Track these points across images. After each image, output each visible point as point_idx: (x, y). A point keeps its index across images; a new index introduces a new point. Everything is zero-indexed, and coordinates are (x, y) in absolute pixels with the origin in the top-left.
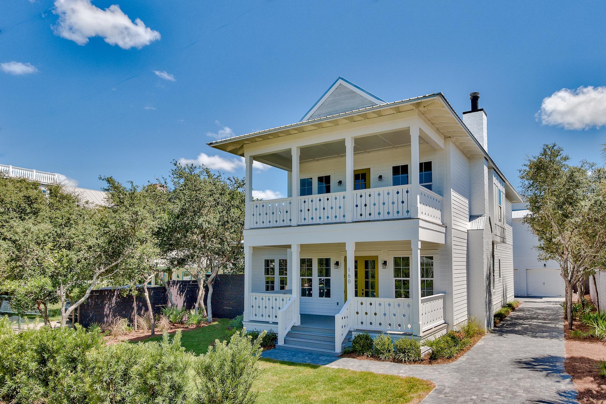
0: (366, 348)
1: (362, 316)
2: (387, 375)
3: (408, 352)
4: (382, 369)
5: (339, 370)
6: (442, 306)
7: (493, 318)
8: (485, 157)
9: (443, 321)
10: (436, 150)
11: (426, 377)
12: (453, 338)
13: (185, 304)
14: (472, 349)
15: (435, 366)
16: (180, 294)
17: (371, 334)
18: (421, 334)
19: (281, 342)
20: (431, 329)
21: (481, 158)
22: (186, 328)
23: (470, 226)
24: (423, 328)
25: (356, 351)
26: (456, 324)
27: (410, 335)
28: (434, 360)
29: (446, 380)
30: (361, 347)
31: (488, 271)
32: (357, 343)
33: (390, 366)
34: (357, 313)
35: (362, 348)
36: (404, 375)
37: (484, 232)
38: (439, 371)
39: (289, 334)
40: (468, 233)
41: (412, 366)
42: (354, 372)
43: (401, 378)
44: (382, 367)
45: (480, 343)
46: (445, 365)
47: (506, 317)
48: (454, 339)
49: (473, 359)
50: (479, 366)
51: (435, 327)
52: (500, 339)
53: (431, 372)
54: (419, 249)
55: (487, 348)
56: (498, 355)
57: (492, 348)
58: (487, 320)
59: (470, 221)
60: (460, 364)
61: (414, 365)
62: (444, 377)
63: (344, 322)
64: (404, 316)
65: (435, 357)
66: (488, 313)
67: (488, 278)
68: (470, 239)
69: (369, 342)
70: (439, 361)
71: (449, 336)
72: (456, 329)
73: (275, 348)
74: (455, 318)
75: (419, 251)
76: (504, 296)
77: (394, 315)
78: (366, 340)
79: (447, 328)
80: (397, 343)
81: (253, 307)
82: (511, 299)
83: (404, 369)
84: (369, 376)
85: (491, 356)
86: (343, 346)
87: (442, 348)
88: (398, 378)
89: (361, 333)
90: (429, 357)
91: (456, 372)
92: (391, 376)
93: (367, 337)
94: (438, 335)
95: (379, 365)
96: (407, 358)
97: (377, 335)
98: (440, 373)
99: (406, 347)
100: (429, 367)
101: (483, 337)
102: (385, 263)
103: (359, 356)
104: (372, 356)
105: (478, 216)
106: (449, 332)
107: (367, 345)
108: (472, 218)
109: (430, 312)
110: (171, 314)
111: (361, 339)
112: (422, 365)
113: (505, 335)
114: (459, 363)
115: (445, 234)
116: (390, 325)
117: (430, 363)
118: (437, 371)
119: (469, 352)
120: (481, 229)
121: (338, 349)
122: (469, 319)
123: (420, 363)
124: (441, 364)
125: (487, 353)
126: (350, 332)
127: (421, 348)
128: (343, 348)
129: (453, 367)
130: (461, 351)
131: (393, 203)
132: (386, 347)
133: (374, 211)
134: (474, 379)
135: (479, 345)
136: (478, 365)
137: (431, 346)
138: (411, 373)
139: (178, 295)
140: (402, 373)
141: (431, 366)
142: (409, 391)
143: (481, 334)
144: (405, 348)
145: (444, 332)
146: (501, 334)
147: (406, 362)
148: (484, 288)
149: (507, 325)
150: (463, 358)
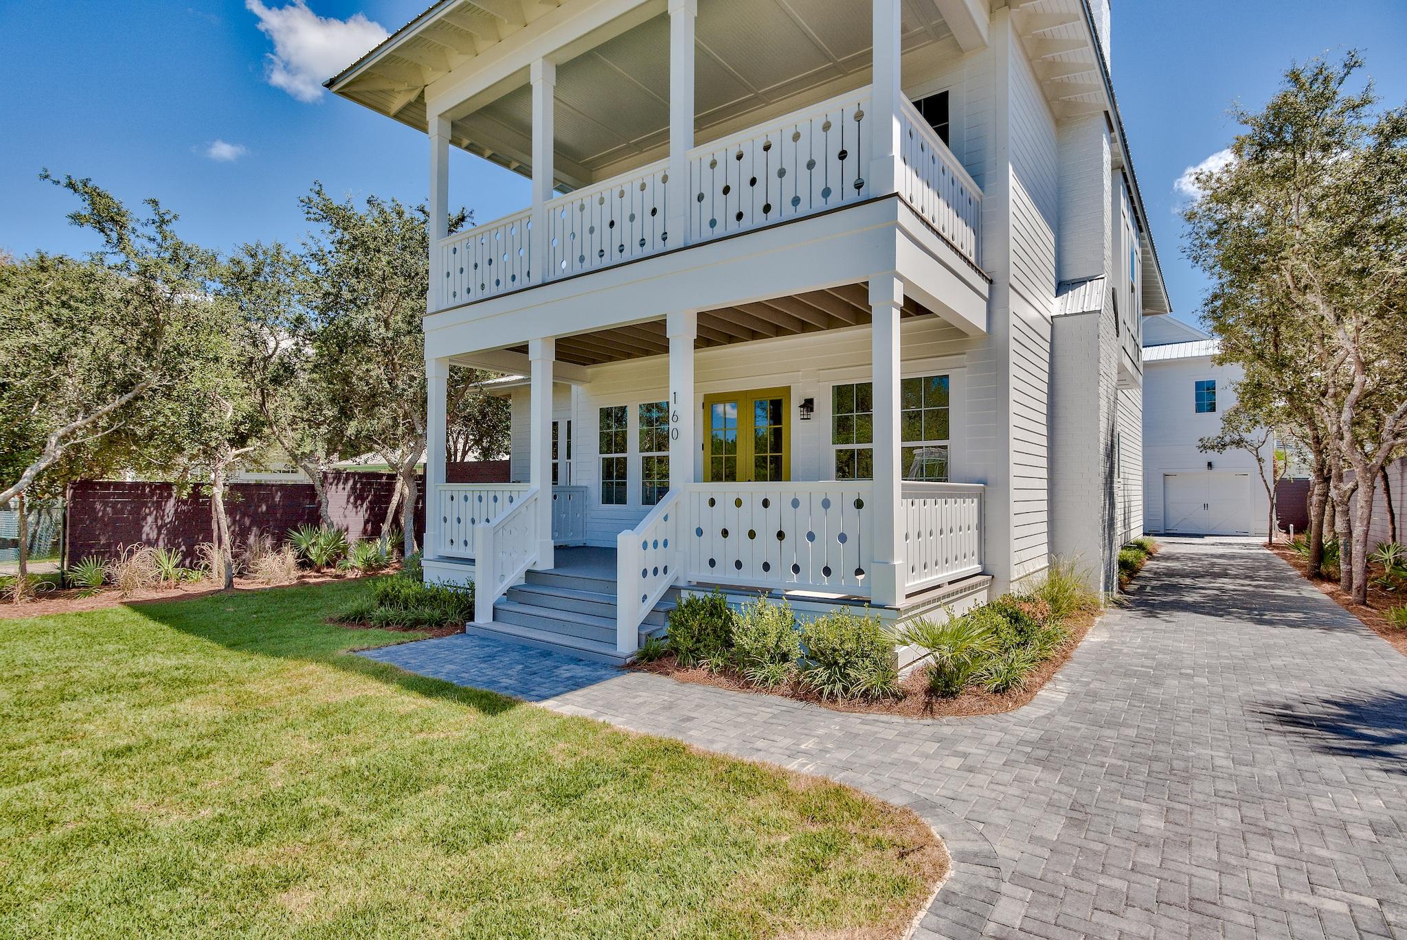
0: (711, 640)
1: (712, 544)
2: (735, 765)
3: (845, 665)
4: (737, 725)
5: (564, 727)
6: (976, 521)
7: (1116, 567)
8: (1107, 113)
9: (977, 568)
10: (961, 50)
11: (905, 786)
12: (1015, 618)
13: (369, 527)
14: (1074, 653)
15: (947, 724)
16: (356, 502)
17: (730, 598)
18: (901, 602)
19: (483, 617)
20: (938, 586)
21: (1092, 115)
22: (337, 576)
23: (1058, 306)
24: (907, 583)
25: (677, 650)
26: (1017, 577)
27: (860, 602)
28: (943, 697)
29: (998, 817)
30: (692, 638)
31: (1110, 438)
32: (682, 624)
33: (774, 716)
34: (699, 532)
35: (698, 641)
36: (809, 769)
37: (1102, 320)
38: (965, 755)
39: (512, 593)
40: (1052, 326)
41: (859, 721)
42: (617, 740)
43: (791, 785)
44: (739, 719)
45: (1094, 637)
46: (989, 719)
47: (1139, 570)
48: (1017, 620)
49: (1094, 696)
50: (1132, 732)
51: (950, 583)
52: (1156, 627)
53: (927, 756)
54: (896, 305)
55: (1127, 655)
56: (1184, 681)
57: (1146, 656)
58: (1106, 572)
59: (1059, 292)
60: (1048, 717)
61: (863, 716)
62: (987, 793)
63: (654, 558)
64: (843, 538)
65: (947, 685)
66: (1107, 552)
67: (1108, 456)
68: (1058, 342)
69: (720, 623)
70: (965, 701)
71: (1002, 610)
72: (1015, 589)
73: (464, 631)
74: (1015, 559)
75: (896, 314)
76: (1126, 523)
77: (811, 536)
78: (712, 615)
79: (990, 588)
80: (808, 628)
81: (445, 520)
82: (1137, 534)
83: (820, 732)
84: (663, 764)
85: (1157, 685)
86: (643, 632)
87: (976, 656)
88: (775, 782)
89: (700, 595)
90: (926, 682)
91: (1038, 761)
92: (753, 770)
93: (714, 606)
94: (962, 607)
95: (734, 708)
96: (839, 686)
97: (745, 601)
98: (970, 761)
99: (837, 647)
100: (923, 726)
101: (1098, 619)
102: (808, 405)
103: (681, 666)
104: (724, 672)
105: (1083, 282)
106: (998, 598)
107: (715, 631)
108: (1062, 286)
109: (936, 532)
110: (314, 544)
111: (694, 613)
112: (896, 719)
113: (1164, 615)
114: (1041, 713)
115: (990, 302)
116: (796, 569)
117: (928, 708)
118: (956, 754)
119: (1070, 668)
120: (1095, 312)
121: (627, 643)
122: (1053, 566)
123: (888, 709)
124: (972, 718)
125: (1134, 674)
126: (674, 590)
127: (900, 650)
128: (645, 638)
129: (1021, 731)
130: (1047, 664)
131: (811, 165)
132: (771, 641)
133: (751, 201)
134: (1138, 814)
135: (1097, 644)
136: (1124, 725)
137: (935, 645)
138: (844, 755)
139: (350, 506)
140: (805, 753)
141: (929, 721)
142: (796, 899)
143: (1088, 610)
144: (834, 650)
145: (982, 598)
146: (1151, 612)
147: (835, 701)
148: (1101, 480)
149: (1153, 588)
150: (1056, 690)
